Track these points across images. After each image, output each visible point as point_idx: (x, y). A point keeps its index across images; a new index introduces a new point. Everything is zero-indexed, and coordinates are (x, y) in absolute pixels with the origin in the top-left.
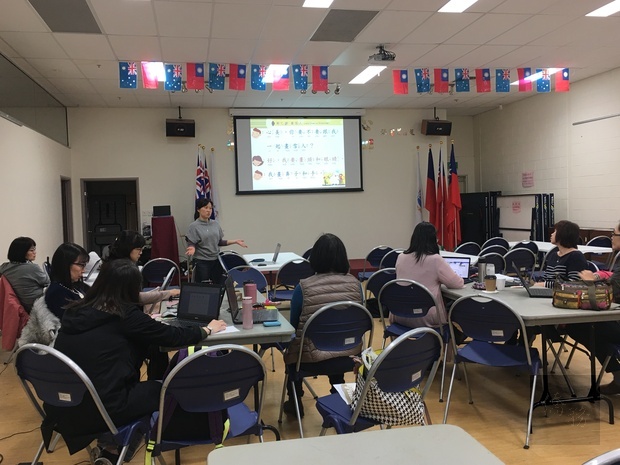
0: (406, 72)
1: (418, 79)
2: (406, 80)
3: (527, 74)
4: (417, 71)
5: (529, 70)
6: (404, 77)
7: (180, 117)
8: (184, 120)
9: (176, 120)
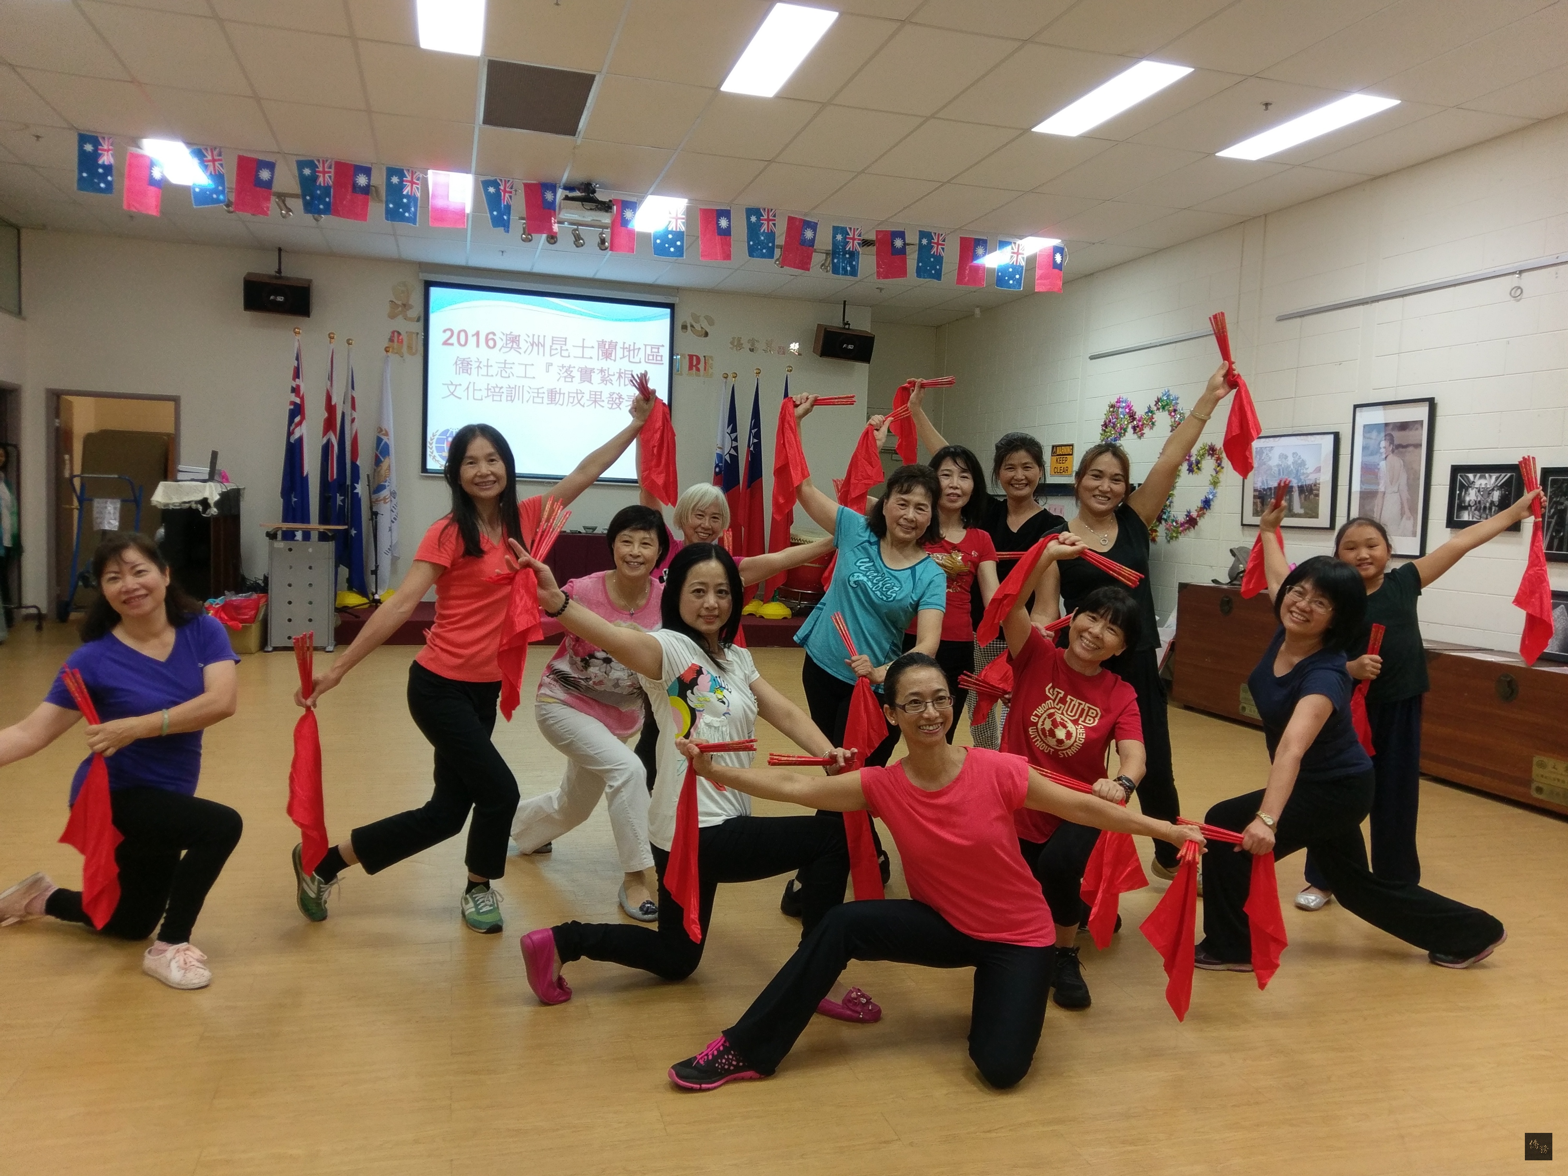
0: (726, 214)
1: (753, 230)
2: (727, 232)
3: (980, 251)
4: (750, 212)
5: (983, 243)
6: (723, 223)
7: (279, 271)
8: (288, 279)
9: (270, 277)
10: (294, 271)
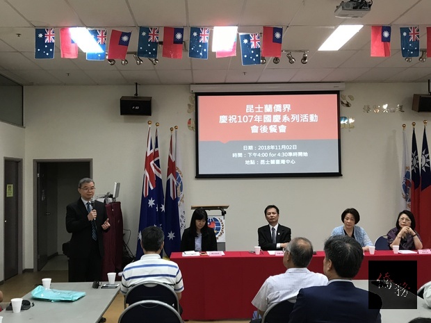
4: (402, 30)
7: (136, 94)
8: (140, 97)
9: (132, 97)
10: (144, 93)
